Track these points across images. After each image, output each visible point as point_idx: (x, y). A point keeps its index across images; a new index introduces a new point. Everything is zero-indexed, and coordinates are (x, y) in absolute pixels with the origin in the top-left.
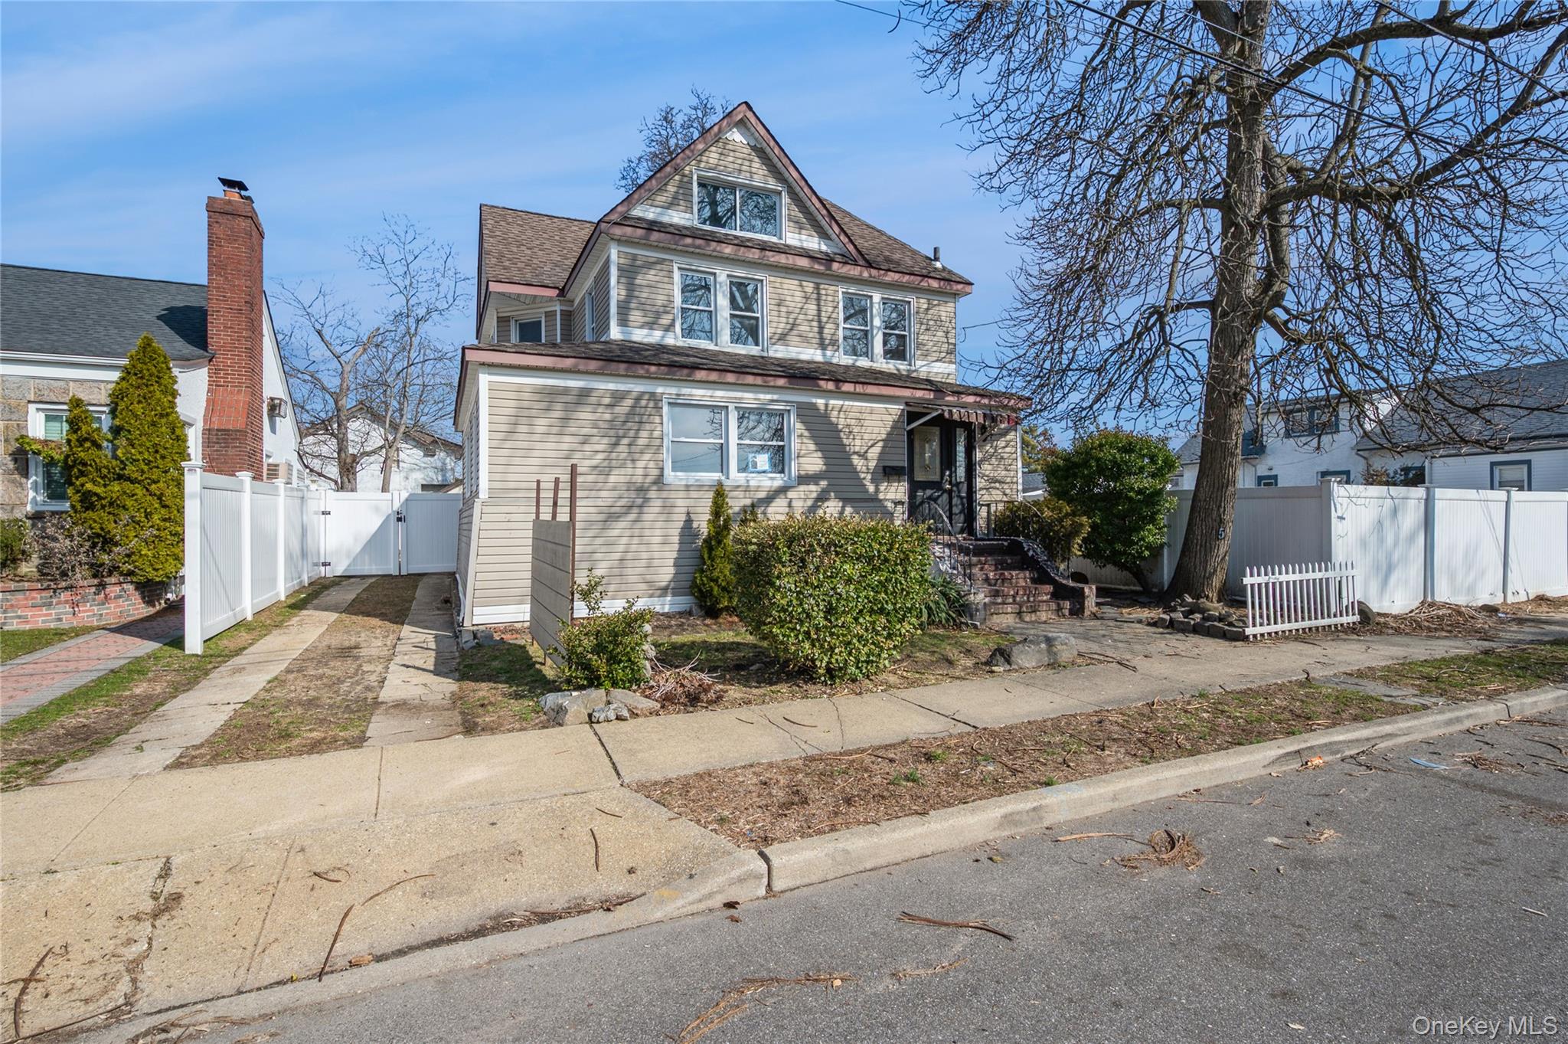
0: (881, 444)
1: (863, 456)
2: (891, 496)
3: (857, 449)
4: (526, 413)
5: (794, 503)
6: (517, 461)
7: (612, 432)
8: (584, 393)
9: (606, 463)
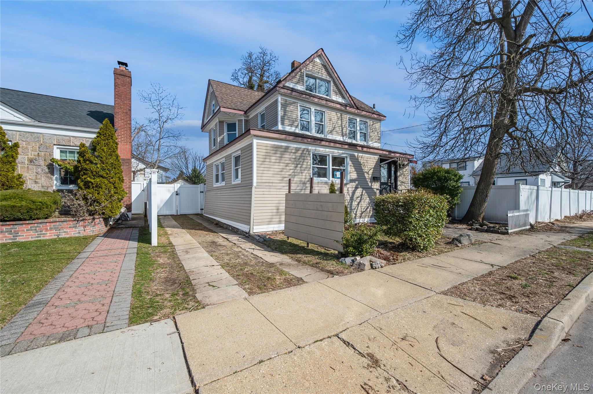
0: (372, 169)
1: (368, 173)
2: (375, 187)
3: (366, 171)
4: (269, 154)
5: (349, 189)
6: (265, 172)
7: (295, 163)
8: (287, 148)
9: (293, 174)
